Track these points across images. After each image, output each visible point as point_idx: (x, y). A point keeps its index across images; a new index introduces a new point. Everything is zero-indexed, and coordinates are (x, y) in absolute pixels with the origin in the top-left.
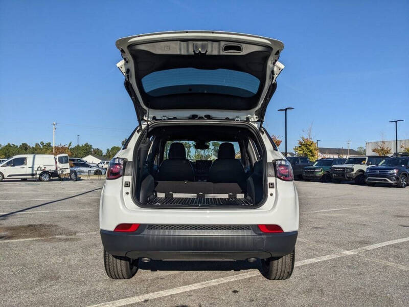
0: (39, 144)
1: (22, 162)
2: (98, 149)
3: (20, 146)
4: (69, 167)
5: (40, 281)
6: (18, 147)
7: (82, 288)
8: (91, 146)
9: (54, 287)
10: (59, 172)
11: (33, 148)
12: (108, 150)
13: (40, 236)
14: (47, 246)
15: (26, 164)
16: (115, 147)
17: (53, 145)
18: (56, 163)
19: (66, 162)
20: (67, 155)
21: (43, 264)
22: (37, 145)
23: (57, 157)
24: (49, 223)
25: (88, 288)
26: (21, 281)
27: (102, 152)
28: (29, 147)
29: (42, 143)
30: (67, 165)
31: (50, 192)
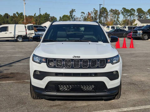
0: (15, 14)
1: (5, 29)
2: (54, 17)
3: (4, 15)
4: (34, 33)
5: (17, 104)
6: (3, 16)
7: (36, 109)
8: (49, 15)
9: (23, 108)
10: (28, 36)
11: (12, 16)
12: (60, 17)
13: (17, 80)
14: (21, 86)
15: (8, 31)
16: (65, 15)
17: (24, 14)
18: (26, 30)
19: (32, 29)
20: (32, 24)
21: (18, 96)
22: (14, 14)
23: (27, 25)
24: (22, 72)
25: (39, 109)
26: (8, 104)
27: (56, 19)
28: (9, 15)
29: (17, 13)
30: (33, 31)
31: (23, 50)
